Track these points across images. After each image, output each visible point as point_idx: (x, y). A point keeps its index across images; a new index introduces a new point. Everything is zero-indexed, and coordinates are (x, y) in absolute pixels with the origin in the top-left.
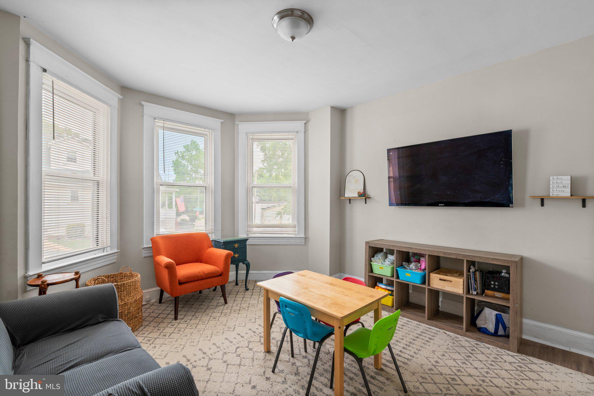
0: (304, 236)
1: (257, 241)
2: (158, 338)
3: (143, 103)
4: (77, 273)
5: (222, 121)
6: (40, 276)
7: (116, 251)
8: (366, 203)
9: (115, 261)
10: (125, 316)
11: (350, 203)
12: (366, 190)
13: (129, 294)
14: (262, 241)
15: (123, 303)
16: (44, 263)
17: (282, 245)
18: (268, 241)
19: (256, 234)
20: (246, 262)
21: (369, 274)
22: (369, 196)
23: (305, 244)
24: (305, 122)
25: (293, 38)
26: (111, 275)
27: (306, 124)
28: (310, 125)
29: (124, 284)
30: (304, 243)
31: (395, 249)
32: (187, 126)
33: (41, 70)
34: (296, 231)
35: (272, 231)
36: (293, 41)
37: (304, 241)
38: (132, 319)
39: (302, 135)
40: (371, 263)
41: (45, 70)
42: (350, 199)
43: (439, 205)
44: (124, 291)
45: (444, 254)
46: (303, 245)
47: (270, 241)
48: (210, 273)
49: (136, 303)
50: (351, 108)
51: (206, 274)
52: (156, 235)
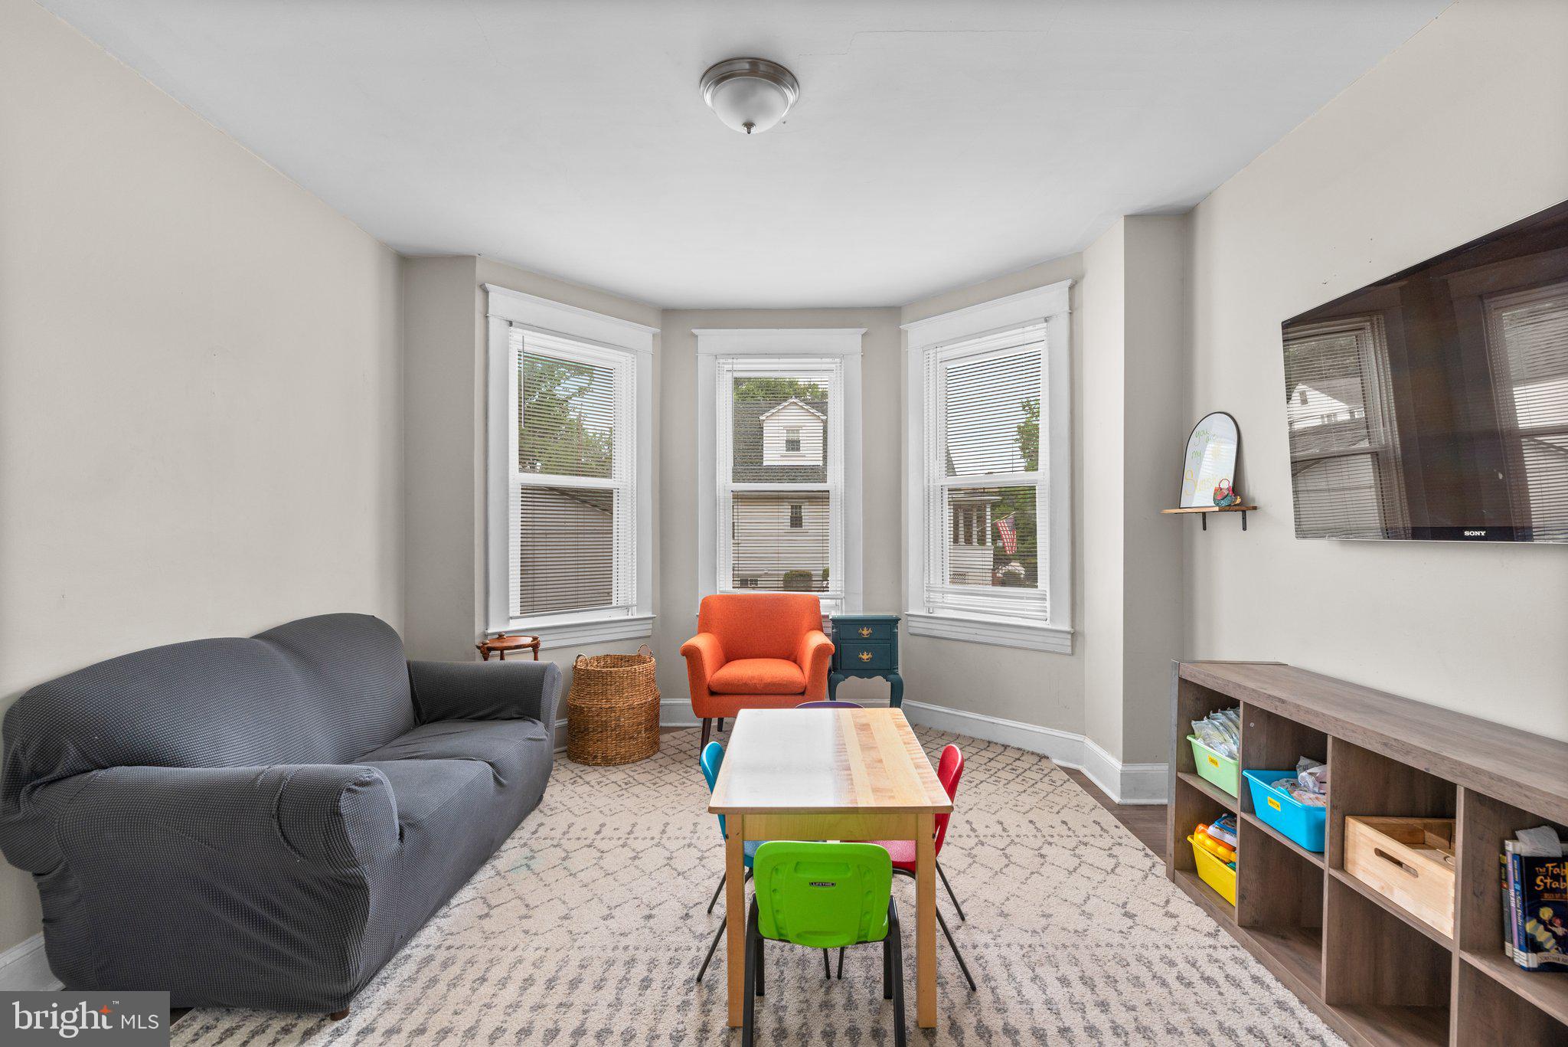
0: (1067, 627)
1: (948, 628)
2: (643, 784)
3: (695, 331)
4: (535, 639)
5: (864, 330)
6: (500, 636)
7: (649, 615)
8: (1245, 529)
9: (649, 633)
10: (612, 731)
11: (1205, 529)
12: (1244, 480)
13: (620, 691)
14: (959, 629)
15: (607, 706)
16: (511, 618)
17: (1011, 647)
18: (974, 631)
19: (946, 610)
20: (892, 676)
21: (1180, 775)
22: (1253, 500)
23: (1073, 654)
24: (1069, 282)
25: (749, 125)
26: (625, 657)
27: (1077, 288)
28: (1086, 290)
29: (611, 672)
30: (1069, 650)
31: (1243, 698)
32: (781, 360)
33: (505, 325)
34: (1046, 611)
35: (983, 607)
36: (749, 133)
37: (1069, 643)
38: (624, 739)
39: (1062, 324)
40: (1189, 738)
41: (511, 324)
42: (1204, 514)
43: (1467, 533)
44: (611, 685)
45: (1385, 744)
46: (1066, 654)
47: (978, 631)
48: (774, 684)
49: (630, 711)
50: (1207, 196)
51: (768, 685)
52: (721, 592)
